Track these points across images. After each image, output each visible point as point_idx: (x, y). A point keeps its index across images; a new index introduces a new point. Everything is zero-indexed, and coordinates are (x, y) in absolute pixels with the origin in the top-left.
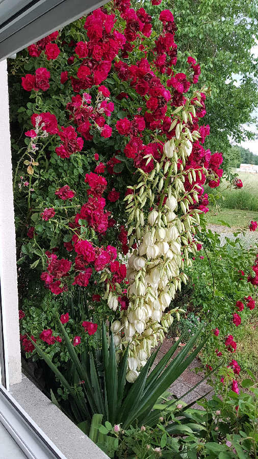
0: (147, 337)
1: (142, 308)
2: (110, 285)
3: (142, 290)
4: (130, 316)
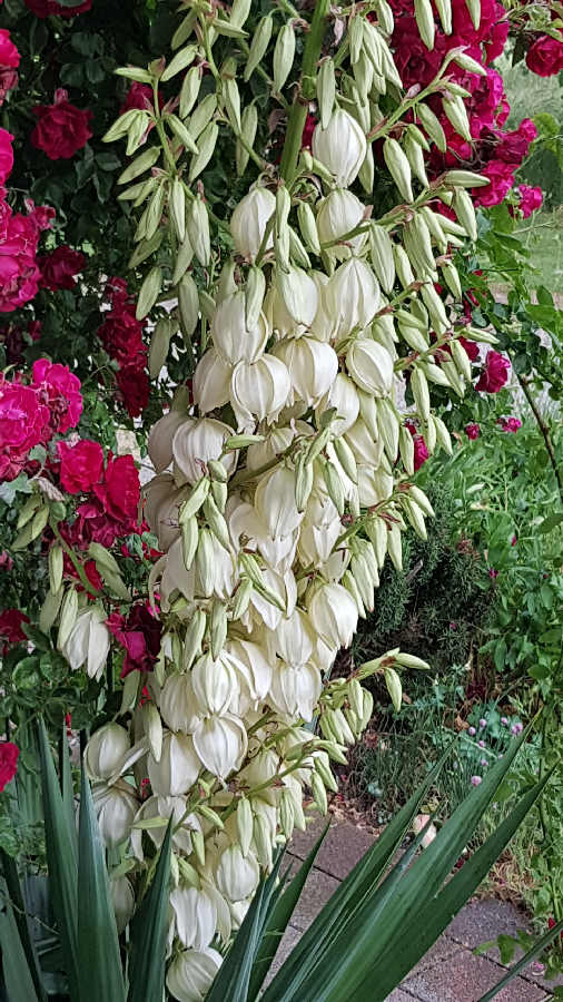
0: (257, 794)
1: (223, 655)
2: (66, 559)
3: (218, 571)
4: (169, 698)
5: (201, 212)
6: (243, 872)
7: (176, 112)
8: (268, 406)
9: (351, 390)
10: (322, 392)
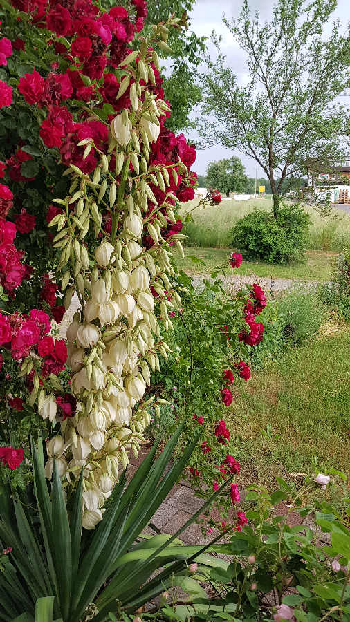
0: (111, 453)
1: (100, 409)
2: (40, 381)
3: (100, 380)
4: (82, 427)
5: (85, 251)
6: (109, 482)
7: (75, 215)
8: (113, 319)
9: (140, 311)
10: (130, 312)
